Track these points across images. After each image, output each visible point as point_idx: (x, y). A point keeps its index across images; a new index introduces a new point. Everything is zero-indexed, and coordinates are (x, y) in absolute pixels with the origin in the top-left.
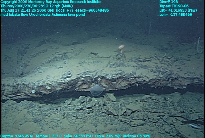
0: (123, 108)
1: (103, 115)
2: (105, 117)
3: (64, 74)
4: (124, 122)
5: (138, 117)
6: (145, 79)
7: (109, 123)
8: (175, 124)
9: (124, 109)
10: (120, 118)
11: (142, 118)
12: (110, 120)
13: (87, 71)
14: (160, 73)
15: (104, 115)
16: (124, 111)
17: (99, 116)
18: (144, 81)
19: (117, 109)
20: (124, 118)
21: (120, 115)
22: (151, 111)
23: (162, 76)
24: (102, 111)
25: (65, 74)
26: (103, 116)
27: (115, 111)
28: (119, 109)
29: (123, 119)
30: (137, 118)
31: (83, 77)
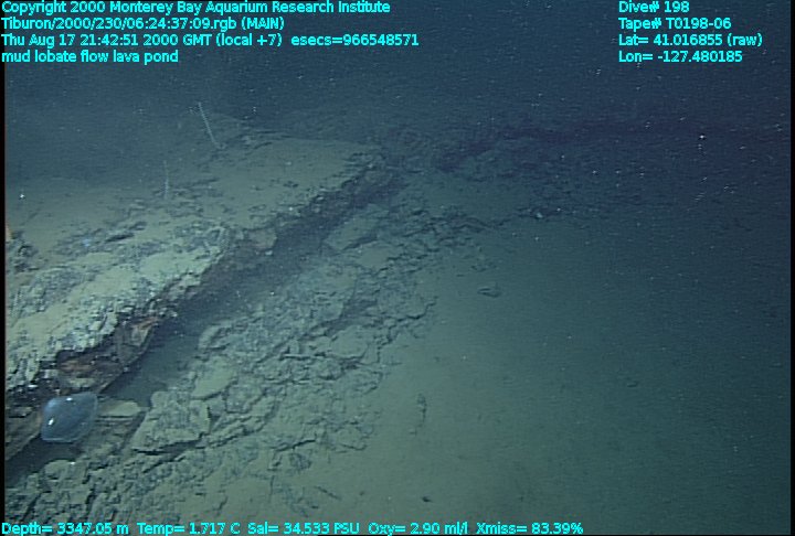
0: (192, 404)
1: (160, 473)
2: (174, 473)
4: (231, 438)
5: (249, 396)
6: (187, 281)
7: (199, 477)
9: (198, 406)
10: (213, 437)
11: (259, 392)
12: (195, 465)
14: (207, 245)
15: (163, 471)
16: (204, 413)
17: (153, 485)
18: (189, 288)
19: (184, 422)
20: (222, 427)
21: (205, 429)
23: (217, 249)
24: (144, 468)
26: (162, 477)
27: (185, 432)
28: (188, 416)
29: (224, 433)
30: (252, 400)
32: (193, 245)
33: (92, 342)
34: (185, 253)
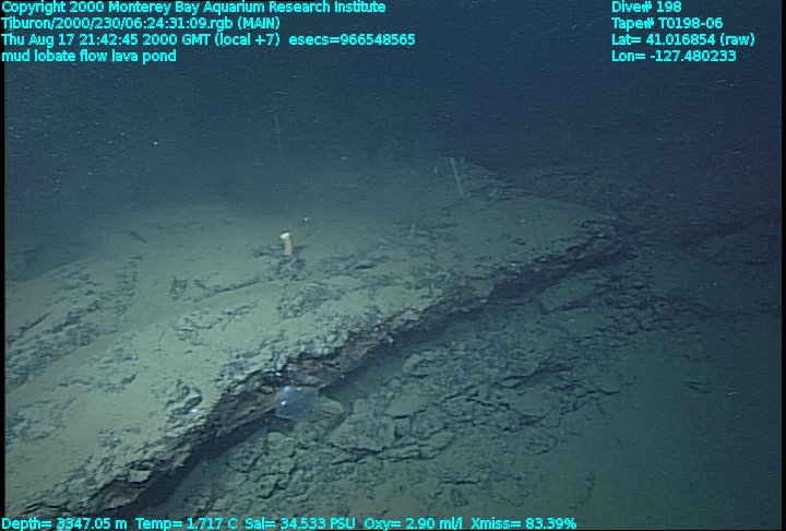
0: (385, 420)
1: (345, 469)
2: (355, 474)
3: (166, 399)
4: (407, 458)
5: (432, 427)
6: (409, 315)
7: (372, 483)
8: (506, 401)
9: (388, 422)
10: (393, 452)
11: (441, 425)
12: (373, 472)
13: (238, 357)
14: (432, 286)
15: (348, 468)
16: (391, 430)
17: (337, 477)
18: (408, 322)
19: (374, 433)
20: (402, 446)
21: (388, 444)
22: (448, 395)
23: (440, 292)
24: (335, 461)
25: (174, 398)
26: (345, 473)
27: (373, 442)
28: (378, 429)
29: (402, 452)
30: (432, 430)
31: (240, 383)
32: (421, 285)
33: (326, 351)
34: (413, 291)
